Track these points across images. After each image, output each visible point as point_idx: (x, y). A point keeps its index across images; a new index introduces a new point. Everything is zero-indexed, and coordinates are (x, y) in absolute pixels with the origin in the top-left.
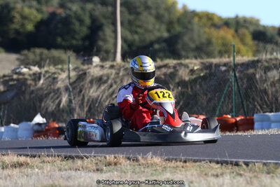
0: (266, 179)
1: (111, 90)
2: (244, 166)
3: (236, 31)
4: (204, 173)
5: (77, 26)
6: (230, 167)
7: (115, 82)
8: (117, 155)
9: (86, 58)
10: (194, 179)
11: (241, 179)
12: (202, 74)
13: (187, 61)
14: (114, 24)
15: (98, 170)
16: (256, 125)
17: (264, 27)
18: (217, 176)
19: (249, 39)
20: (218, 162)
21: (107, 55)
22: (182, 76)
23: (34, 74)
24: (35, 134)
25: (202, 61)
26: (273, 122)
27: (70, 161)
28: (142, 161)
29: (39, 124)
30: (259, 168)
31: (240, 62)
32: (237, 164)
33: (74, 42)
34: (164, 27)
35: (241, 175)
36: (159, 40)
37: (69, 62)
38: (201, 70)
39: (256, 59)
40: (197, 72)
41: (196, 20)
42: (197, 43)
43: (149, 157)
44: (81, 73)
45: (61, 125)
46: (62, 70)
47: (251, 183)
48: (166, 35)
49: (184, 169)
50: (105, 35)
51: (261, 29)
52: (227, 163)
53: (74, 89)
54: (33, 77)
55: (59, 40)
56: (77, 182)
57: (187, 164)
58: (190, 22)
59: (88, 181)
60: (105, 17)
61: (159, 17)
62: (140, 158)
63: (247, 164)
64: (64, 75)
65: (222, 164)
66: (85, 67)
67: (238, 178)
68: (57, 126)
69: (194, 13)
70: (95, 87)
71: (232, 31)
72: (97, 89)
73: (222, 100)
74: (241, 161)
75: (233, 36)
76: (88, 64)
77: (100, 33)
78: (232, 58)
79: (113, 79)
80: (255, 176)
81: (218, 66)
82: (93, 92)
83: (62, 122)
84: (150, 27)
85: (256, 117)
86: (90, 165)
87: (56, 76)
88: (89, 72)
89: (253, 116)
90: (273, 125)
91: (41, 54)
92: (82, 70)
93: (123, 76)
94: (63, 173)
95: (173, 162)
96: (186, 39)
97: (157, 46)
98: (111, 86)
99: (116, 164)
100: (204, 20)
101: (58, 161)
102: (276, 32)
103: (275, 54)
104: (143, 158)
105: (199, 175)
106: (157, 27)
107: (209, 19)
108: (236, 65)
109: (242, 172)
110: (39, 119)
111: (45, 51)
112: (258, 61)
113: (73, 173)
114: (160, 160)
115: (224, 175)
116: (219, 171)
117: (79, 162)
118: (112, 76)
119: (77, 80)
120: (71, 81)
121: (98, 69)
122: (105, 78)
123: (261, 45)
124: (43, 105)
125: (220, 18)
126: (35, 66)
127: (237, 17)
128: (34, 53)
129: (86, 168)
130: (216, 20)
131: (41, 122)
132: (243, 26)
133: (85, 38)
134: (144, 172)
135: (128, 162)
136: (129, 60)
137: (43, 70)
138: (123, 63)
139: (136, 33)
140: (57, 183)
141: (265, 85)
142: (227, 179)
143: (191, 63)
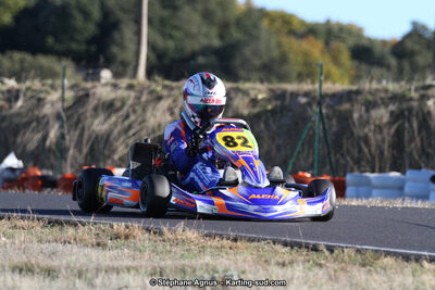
0: (359, 275)
1: (127, 123)
2: (327, 253)
3: (327, 43)
4: (263, 259)
5: (79, 21)
6: (304, 252)
7: (134, 111)
8: (129, 224)
9: (91, 71)
10: (247, 267)
11: (321, 273)
12: (269, 107)
13: (247, 85)
14: (138, 22)
15: (98, 245)
16: (349, 191)
17: (369, 39)
18: (284, 265)
19: (345, 57)
20: (285, 244)
21: (123, 69)
22: (237, 108)
23: (9, 91)
24: (6, 185)
25: (271, 86)
26: (376, 187)
27: (56, 229)
28: (168, 235)
29: (12, 169)
30: (350, 257)
31: (329, 92)
32: (315, 249)
33: (74, 46)
34: (214, 31)
35: (321, 265)
36: (206, 51)
37: (64, 76)
38: (268, 100)
39: (354, 88)
40: (261, 103)
41: (265, 23)
42: (265, 59)
43: (180, 229)
44: (81, 93)
45: (45, 172)
46: (53, 87)
47: (337, 280)
48: (216, 43)
49: (232, 251)
50: (122, 38)
51: (365, 43)
52: (300, 245)
53: (68, 117)
54: (6, 95)
55: (50, 40)
56: (64, 262)
57: (238, 243)
58: (256, 26)
59: (83, 260)
60: (124, 10)
61: (207, 16)
62: (165, 229)
63: (331, 250)
64: (55, 96)
65: (292, 248)
66: (89, 85)
67: (316, 269)
68: (39, 173)
69: (263, 13)
70: (101, 117)
71: (320, 44)
72: (106, 120)
73: (299, 148)
74: (322, 244)
75: (322, 53)
76: (93, 80)
77: (116, 35)
78: (317, 86)
79: (132, 106)
80: (342, 269)
81: (295, 95)
82: (99, 125)
83: (47, 168)
84: (194, 29)
85: (349, 178)
86: (86, 237)
87: (42, 96)
88: (94, 94)
89: (345, 175)
90: (375, 192)
91: (22, 61)
92: (84, 89)
93: (148, 102)
94: (44, 246)
95: (217, 238)
96: (247, 52)
97: (201, 60)
98: (127, 117)
99: (127, 237)
100: (278, 24)
101: (38, 227)
102: (387, 49)
103: (384, 82)
104: (169, 230)
105: (256, 262)
106: (204, 30)
107: (285, 22)
108: (323, 96)
109: (323, 262)
110: (12, 161)
111: (28, 58)
112: (358, 92)
113: (60, 247)
114: (196, 235)
115: (295, 264)
116: (287, 258)
117: (70, 231)
118: (130, 102)
119: (74, 104)
120: (66, 105)
121: (108, 89)
122: (118, 104)
123: (364, 67)
124: (19, 140)
125: (302, 23)
126: (10, 78)
127: (328, 22)
128: (11, 57)
129: (81, 240)
130: (296, 26)
131: (15, 166)
132: (337, 38)
133: (92, 41)
134: (170, 251)
135: (147, 235)
136: (157, 78)
137: (23, 86)
138: (147, 83)
139: (171, 37)
140: (33, 261)
141: (366, 130)
142: (298, 271)
143: (254, 89)
